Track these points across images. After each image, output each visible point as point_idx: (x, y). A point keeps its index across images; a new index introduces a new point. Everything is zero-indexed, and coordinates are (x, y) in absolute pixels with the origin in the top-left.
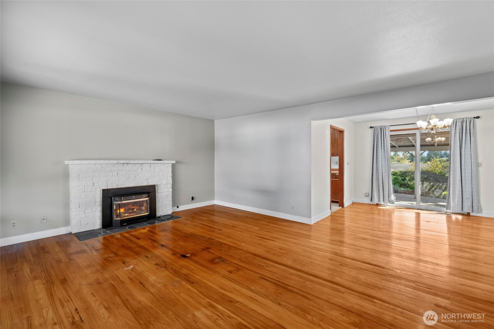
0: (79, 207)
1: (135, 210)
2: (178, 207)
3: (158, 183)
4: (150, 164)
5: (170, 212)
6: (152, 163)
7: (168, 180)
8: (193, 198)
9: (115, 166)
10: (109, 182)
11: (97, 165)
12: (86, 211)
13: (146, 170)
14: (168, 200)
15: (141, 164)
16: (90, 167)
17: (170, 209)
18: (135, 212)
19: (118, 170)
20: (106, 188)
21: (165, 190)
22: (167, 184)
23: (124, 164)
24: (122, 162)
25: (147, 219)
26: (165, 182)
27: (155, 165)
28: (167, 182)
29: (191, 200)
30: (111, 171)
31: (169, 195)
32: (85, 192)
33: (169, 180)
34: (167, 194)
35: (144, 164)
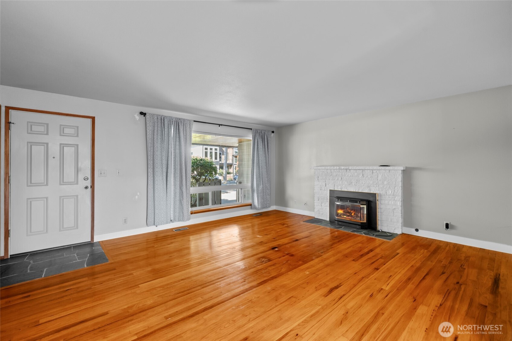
0: (318, 200)
1: (353, 214)
2: (417, 230)
3: (381, 193)
4: (373, 170)
5: (399, 231)
6: (375, 170)
7: (394, 191)
8: (447, 226)
9: (339, 171)
10: (336, 185)
11: (328, 170)
12: (322, 204)
13: (368, 176)
14: (395, 215)
15: (363, 170)
16: (324, 171)
17: (398, 227)
18: (352, 216)
19: (342, 175)
20: (333, 189)
21: (390, 202)
22: (393, 195)
23: (347, 170)
24: (345, 168)
26: (390, 192)
27: (377, 172)
28: (393, 192)
29: (445, 227)
30: (337, 175)
31: (397, 210)
32: (321, 190)
33: (396, 191)
34: (393, 208)
35: (366, 171)
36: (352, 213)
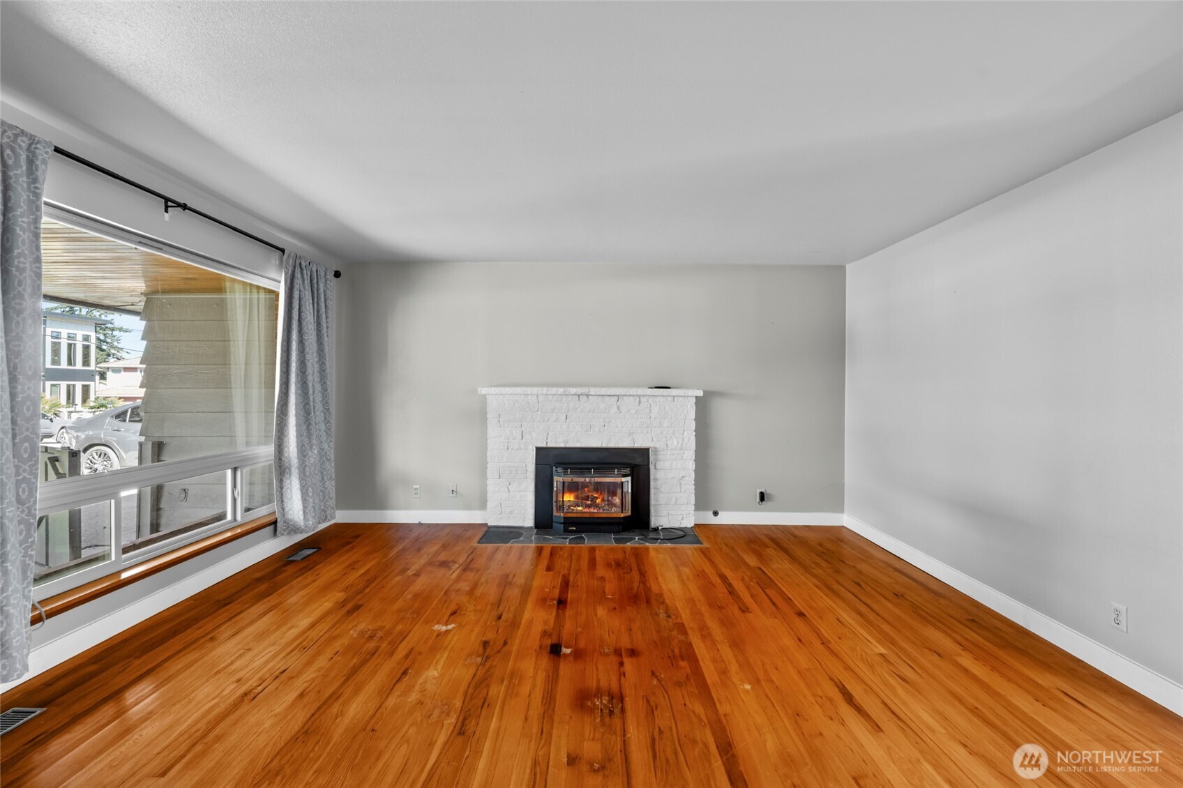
0: (500, 477)
1: (598, 501)
2: (716, 514)
3: (657, 445)
4: (639, 396)
5: (689, 523)
6: (644, 396)
7: (683, 440)
8: (762, 497)
9: (561, 400)
10: (550, 434)
11: (530, 397)
12: (510, 487)
13: (629, 411)
14: (683, 491)
15: (618, 396)
16: (517, 401)
17: (688, 514)
18: (597, 506)
19: (568, 408)
20: (544, 445)
21: (674, 464)
22: (681, 449)
23: (581, 397)
24: (576, 391)
25: (621, 527)
26: (676, 443)
27: (650, 400)
28: (680, 443)
29: (758, 499)
30: (553, 410)
31: (687, 478)
32: (508, 449)
33: (686, 440)
34: (681, 476)
35: (625, 398)
36: (597, 498)
